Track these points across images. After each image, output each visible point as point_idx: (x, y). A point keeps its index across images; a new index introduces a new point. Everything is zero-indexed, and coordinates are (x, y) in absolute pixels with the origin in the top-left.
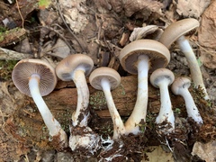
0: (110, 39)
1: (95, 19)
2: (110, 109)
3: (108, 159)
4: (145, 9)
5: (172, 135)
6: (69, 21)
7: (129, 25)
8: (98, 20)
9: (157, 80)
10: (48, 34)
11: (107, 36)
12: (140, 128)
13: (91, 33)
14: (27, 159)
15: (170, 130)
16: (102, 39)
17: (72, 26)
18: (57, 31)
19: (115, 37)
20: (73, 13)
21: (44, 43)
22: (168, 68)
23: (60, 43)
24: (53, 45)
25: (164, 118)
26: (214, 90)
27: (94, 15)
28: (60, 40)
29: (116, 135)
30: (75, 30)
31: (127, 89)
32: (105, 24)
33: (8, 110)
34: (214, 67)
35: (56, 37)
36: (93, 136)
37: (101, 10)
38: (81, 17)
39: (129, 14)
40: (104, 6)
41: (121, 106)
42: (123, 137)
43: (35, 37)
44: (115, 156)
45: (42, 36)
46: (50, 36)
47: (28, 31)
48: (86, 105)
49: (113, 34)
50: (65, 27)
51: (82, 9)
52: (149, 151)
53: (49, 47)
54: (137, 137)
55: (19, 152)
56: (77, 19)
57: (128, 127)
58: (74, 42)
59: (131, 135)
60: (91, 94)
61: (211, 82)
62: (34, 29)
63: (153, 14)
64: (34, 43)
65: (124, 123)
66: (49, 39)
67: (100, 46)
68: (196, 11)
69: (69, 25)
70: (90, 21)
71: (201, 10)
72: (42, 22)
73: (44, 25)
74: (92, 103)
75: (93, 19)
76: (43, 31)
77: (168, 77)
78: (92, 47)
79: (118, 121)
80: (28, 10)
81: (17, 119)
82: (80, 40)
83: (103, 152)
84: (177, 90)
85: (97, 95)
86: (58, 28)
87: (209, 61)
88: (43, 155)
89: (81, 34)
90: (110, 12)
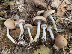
0: (31, 14)
1: (27, 8)
2: (30, 35)
3: (29, 48)
4: (41, 6)
5: (45, 42)
6: (19, 9)
7: (37, 10)
8: (28, 8)
9: (42, 27)
10: (13, 12)
11: (30, 13)
12: (37, 40)
13: (26, 12)
14: (7, 49)
15: (45, 41)
16: (29, 14)
17: (20, 10)
18: (16, 12)
19: (33, 14)
20: (20, 6)
21: (12, 15)
22: (45, 24)
23: (16, 15)
24: (14, 16)
25: (43, 38)
26: (61, 29)
27: (26, 7)
28: (16, 14)
29: (31, 42)
30: (21, 11)
31: (35, 29)
32: (30, 9)
33: (1, 35)
34: (61, 22)
35: (15, 13)
36: (25, 41)
37: (29, 5)
38: (23, 7)
39: (37, 7)
40: (29, 4)
41: (33, 34)
42: (32, 43)
43: (9, 13)
44: (30, 47)
45: (11, 13)
46: (14, 13)
47: (7, 11)
48: (23, 33)
49: (32, 13)
50: (18, 10)
51: (23, 5)
52: (40, 46)
53: (13, 16)
54: (36, 43)
56: (21, 8)
57: (34, 40)
58: (21, 15)
59: (35, 42)
60: (24, 31)
61: (60, 27)
62: (9, 11)
63: (44, 7)
64: (9, 15)
65: (33, 39)
66: (13, 14)
67: (28, 16)
68: (57, 6)
69: (19, 10)
70: (25, 9)
71: (58, 6)
73: (12, 10)
74: (25, 33)
75: (26, 8)
76: (11, 12)
77: (45, 26)
78: (26, 16)
79: (31, 38)
80: (7, 5)
81: (4, 38)
82: (22, 14)
83: (27, 47)
84: (48, 30)
85: (26, 31)
86: (16, 11)
87: (60, 21)
88: (12, 47)
89: (23, 12)
90: (31, 6)
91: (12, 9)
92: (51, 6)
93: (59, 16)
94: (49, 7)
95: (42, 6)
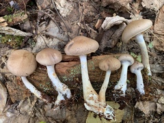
0: (89, 23)
1: (78, 6)
4: (117, 3)
6: (58, 7)
7: (103, 14)
8: (80, 7)
10: (43, 16)
11: (86, 21)
13: (75, 17)
14: (29, 100)
17: (61, 12)
18: (50, 15)
19: (92, 22)
20: (62, 1)
21: (40, 23)
23: (52, 24)
24: (47, 25)
26: (158, 66)
27: (77, 3)
28: (51, 22)
30: (63, 15)
32: (86, 10)
34: (161, 49)
35: (49, 19)
39: (105, 5)
43: (33, 18)
45: (39, 18)
46: (45, 18)
49: (91, 19)
50: (55, 11)
53: (44, 26)
55: (24, 96)
56: (65, 6)
58: (62, 24)
61: (157, 59)
63: (122, 8)
64: (33, 22)
66: (44, 20)
67: (80, 28)
68: (156, 6)
69: (58, 10)
70: (74, 8)
72: (39, 7)
73: (40, 9)
74: (72, 73)
76: (40, 14)
77: (129, 61)
78: (75, 28)
82: (66, 22)
86: (51, 13)
87: (158, 44)
89: (68, 18)
90: (90, 1)
91: (42, 9)
92: (141, 5)
93: (159, 32)
94: (136, 5)
95: (119, 5)
